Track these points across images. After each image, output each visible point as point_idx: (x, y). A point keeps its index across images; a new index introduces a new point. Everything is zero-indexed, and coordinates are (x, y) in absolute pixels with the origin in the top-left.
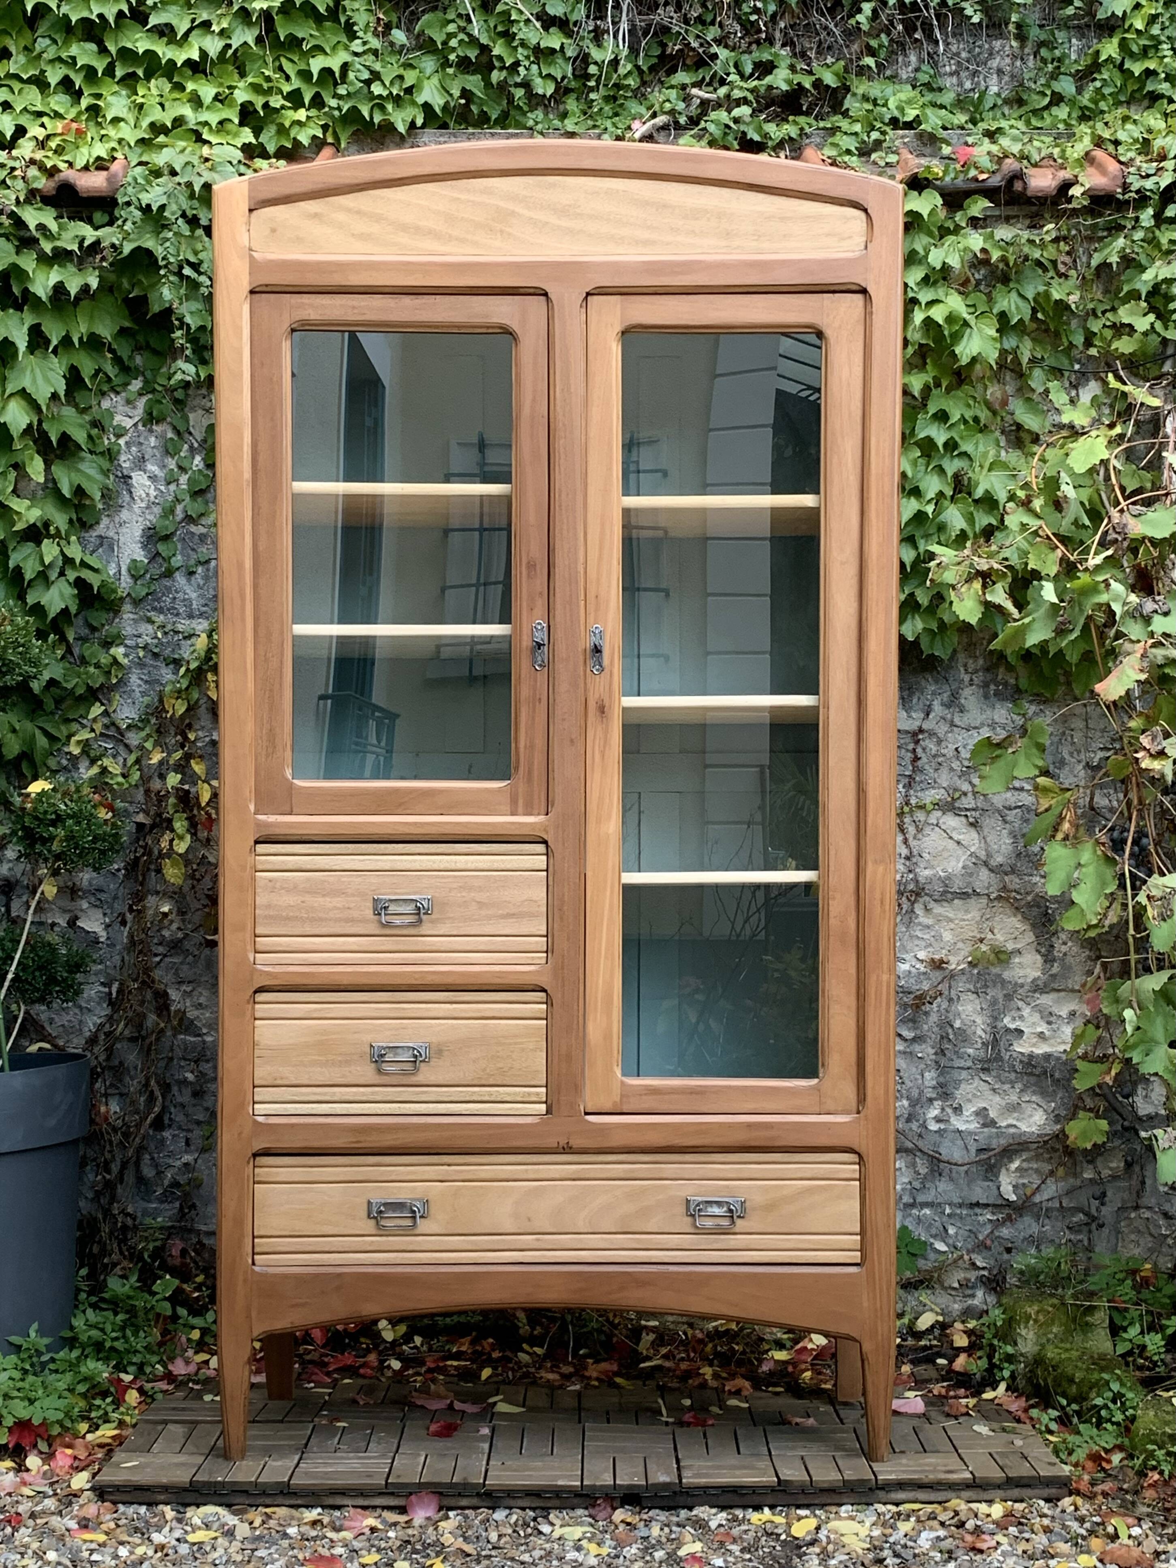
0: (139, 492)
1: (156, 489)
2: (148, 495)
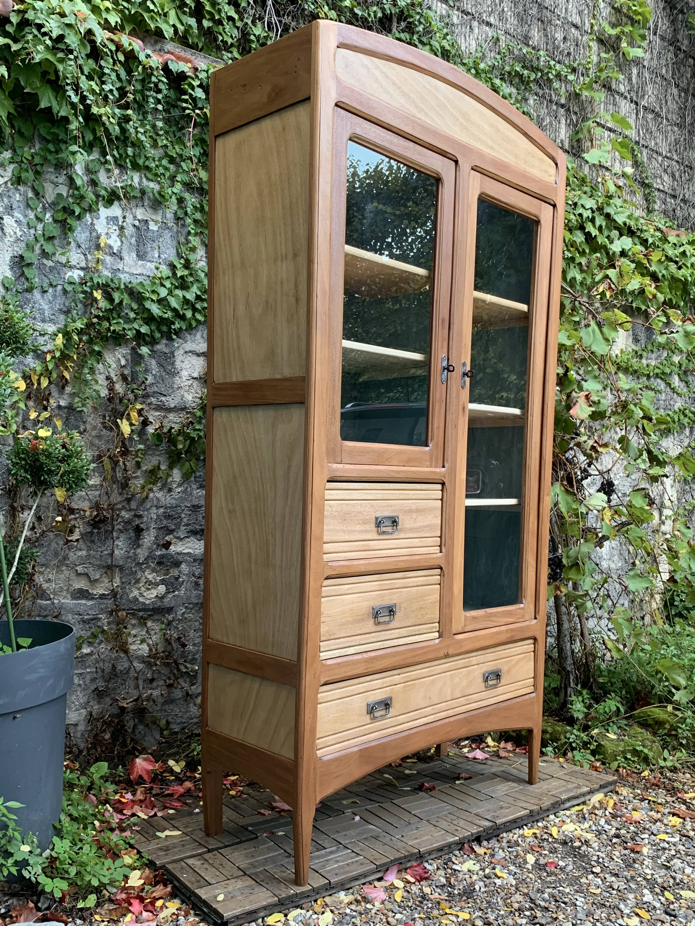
0: (9, 231)
1: (21, 230)
2: (15, 233)
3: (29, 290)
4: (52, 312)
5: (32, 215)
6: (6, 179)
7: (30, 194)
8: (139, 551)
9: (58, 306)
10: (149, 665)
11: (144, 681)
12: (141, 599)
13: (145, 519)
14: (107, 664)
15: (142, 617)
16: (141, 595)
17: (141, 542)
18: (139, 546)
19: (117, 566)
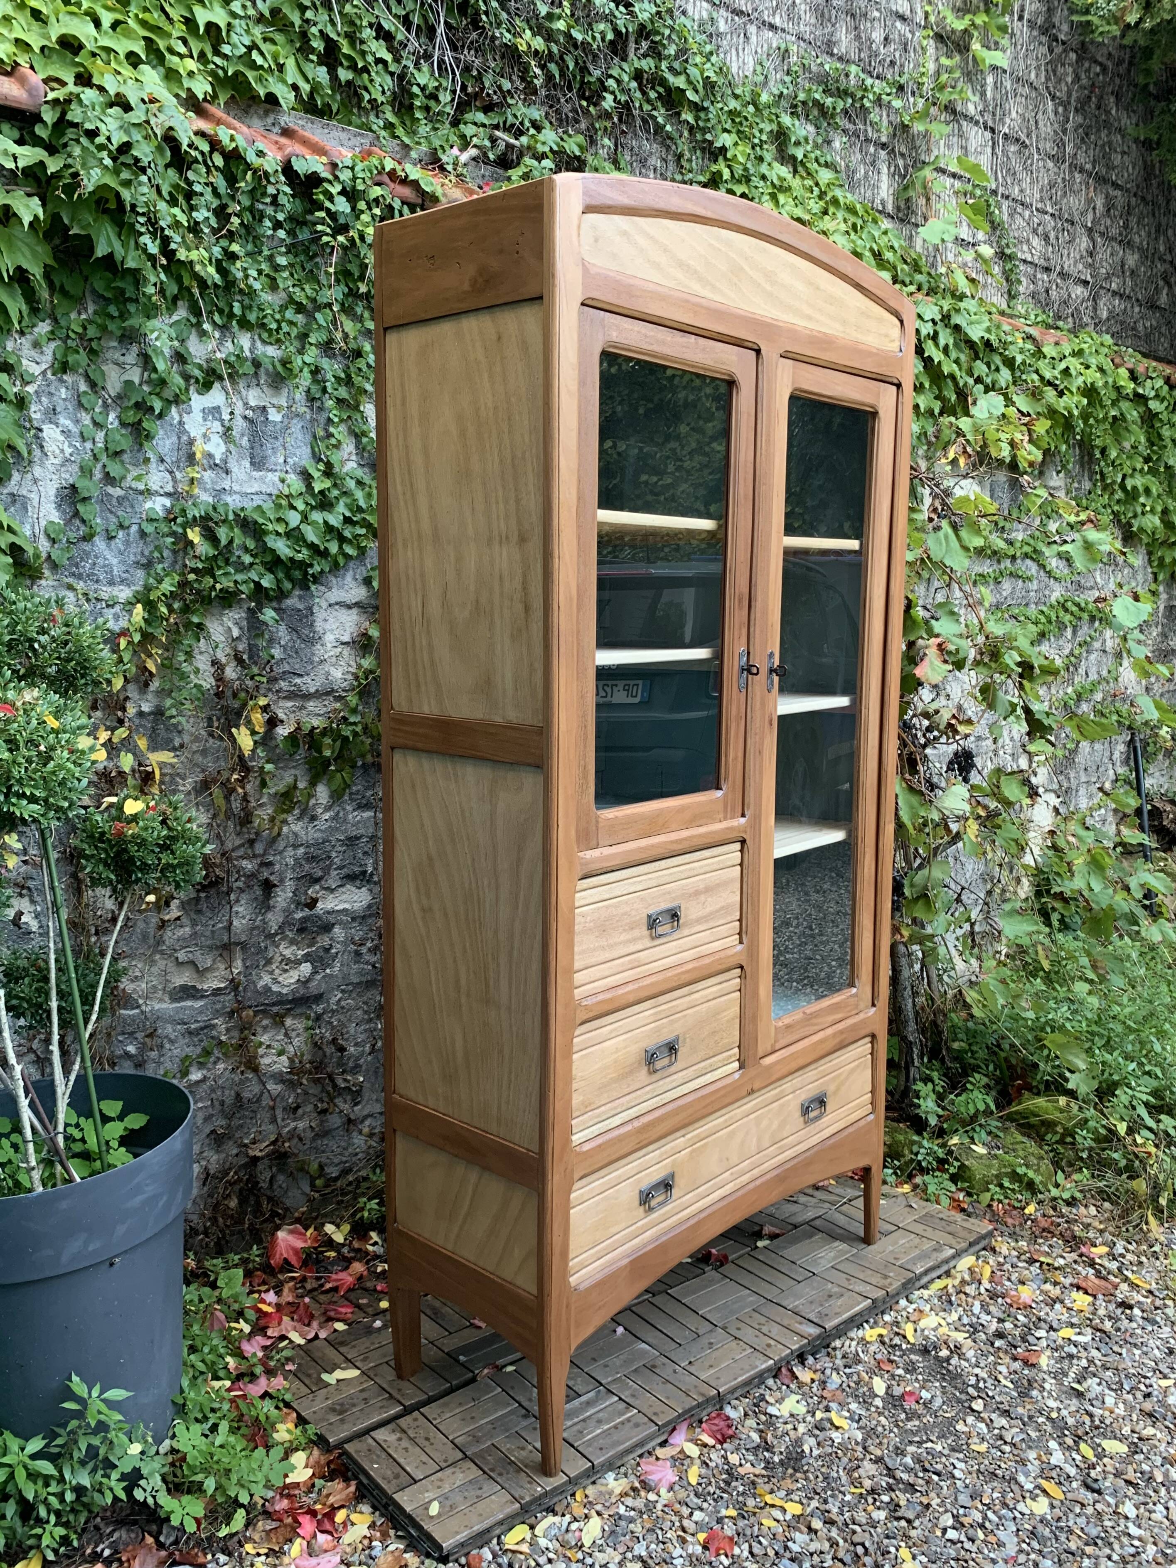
0: (50, 447)
1: (70, 445)
2: (62, 451)
3: (88, 538)
4: (124, 568)
5: (86, 419)
6: (44, 366)
7: (83, 387)
8: (269, 915)
9: (132, 558)
10: (291, 1085)
11: (284, 1109)
12: (275, 988)
13: (277, 867)
14: (227, 1092)
15: (277, 1015)
16: (275, 981)
17: (271, 902)
18: (269, 908)
19: (237, 944)
